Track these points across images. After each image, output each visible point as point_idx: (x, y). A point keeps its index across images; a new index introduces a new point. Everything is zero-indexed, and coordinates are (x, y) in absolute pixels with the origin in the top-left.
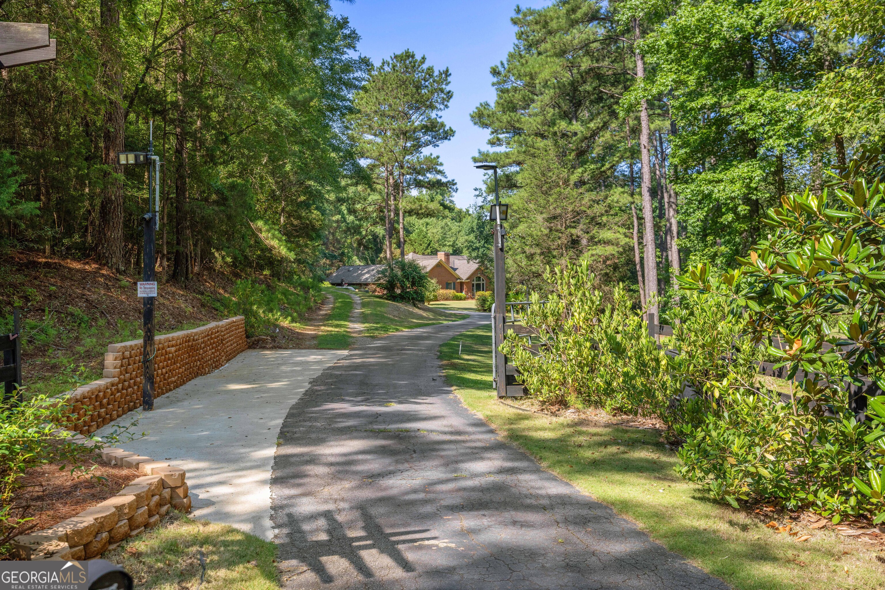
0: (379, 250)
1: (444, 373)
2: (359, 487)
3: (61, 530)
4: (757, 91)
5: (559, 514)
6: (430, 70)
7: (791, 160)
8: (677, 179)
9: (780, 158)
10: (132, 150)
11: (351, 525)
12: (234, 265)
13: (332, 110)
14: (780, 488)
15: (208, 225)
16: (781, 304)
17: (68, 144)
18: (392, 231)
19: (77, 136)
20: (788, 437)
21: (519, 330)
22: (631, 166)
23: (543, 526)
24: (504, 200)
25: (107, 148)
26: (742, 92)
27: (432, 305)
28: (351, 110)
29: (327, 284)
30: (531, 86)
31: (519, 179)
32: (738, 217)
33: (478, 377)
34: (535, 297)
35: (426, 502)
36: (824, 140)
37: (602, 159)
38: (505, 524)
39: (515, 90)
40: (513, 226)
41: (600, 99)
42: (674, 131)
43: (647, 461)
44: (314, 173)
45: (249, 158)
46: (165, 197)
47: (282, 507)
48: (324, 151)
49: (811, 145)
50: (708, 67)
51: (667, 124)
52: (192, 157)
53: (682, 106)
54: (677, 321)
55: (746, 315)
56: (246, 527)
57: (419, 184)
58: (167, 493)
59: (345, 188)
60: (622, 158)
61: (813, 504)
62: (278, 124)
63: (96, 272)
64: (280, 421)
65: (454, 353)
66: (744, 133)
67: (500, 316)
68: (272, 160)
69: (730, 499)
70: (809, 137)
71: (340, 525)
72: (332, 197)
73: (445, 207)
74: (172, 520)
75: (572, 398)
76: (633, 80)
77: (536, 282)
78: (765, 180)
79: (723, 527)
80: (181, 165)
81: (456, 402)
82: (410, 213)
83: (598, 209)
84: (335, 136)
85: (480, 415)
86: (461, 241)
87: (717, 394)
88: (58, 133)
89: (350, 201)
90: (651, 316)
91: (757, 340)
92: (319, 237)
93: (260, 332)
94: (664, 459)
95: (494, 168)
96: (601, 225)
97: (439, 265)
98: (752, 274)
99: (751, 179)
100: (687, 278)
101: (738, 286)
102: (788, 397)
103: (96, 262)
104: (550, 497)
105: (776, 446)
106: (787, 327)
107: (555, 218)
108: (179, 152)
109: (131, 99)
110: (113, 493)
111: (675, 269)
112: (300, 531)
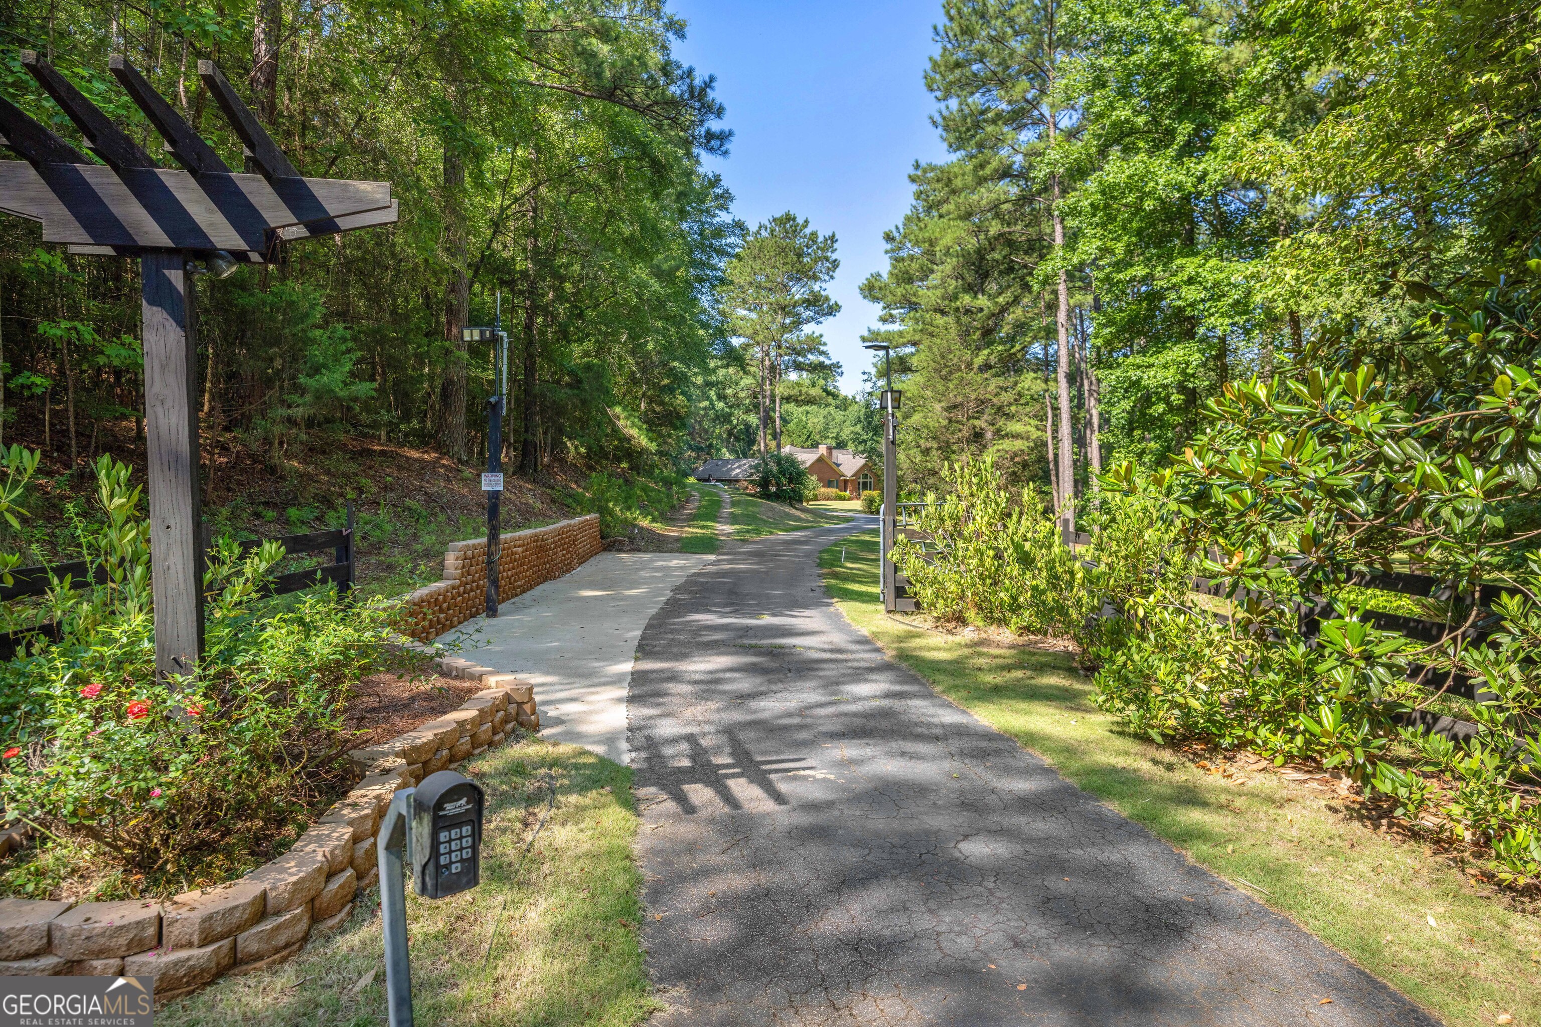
0: (752, 442)
1: (825, 582)
2: (726, 709)
3: (398, 746)
4: (1198, 260)
5: (954, 745)
6: (814, 234)
7: (1236, 342)
8: (1100, 363)
9: (1223, 340)
10: (477, 325)
11: (717, 750)
12: (588, 456)
13: (700, 280)
14: (1214, 723)
15: (560, 410)
16: (1220, 510)
17: (407, 317)
18: (767, 420)
19: (416, 309)
20: (1224, 664)
21: (911, 535)
22: (1045, 348)
23: (934, 758)
24: (896, 386)
25: (449, 323)
26: (1179, 261)
27: (811, 505)
28: (722, 281)
29: (692, 480)
30: (930, 253)
31: (914, 362)
32: (1171, 409)
33: (864, 588)
34: (931, 497)
35: (801, 727)
36: (1276, 320)
37: (1012, 339)
38: (891, 755)
39: (912, 258)
40: (907, 416)
41: (1011, 269)
42: (1097, 306)
43: (1057, 688)
44: (679, 353)
45: (606, 334)
46: (512, 379)
47: (639, 729)
48: (691, 328)
49: (1260, 325)
50: (1139, 233)
51: (1090, 298)
52: (543, 334)
53: (1107, 279)
54: (1096, 529)
55: (1178, 523)
56: (600, 749)
57: (798, 367)
58: (512, 708)
59: (714, 371)
60: (1035, 338)
61: (1252, 742)
62: (640, 297)
63: (435, 464)
64: (638, 633)
65: (835, 561)
66: (1181, 309)
67: (889, 519)
68: (633, 338)
69: (1154, 733)
70: (1259, 315)
71: (705, 750)
72: (699, 380)
73: (829, 393)
74: (518, 739)
75: (971, 614)
76: (1050, 247)
77: (931, 481)
78: (1204, 365)
79: (1145, 766)
80: (530, 343)
81: (838, 616)
82: (788, 399)
83: (1006, 397)
84: (704, 311)
85: (865, 632)
86: (846, 432)
87: (1141, 613)
88: (395, 305)
89: (720, 386)
90: (1066, 522)
91: (1190, 550)
92: (684, 426)
93: (617, 532)
94: (1077, 686)
95: (886, 348)
96: (1009, 416)
97: (820, 460)
98: (1186, 475)
99: (1188, 364)
100: (1110, 478)
101: (1170, 488)
102: (1226, 618)
103: (435, 450)
104: (943, 726)
105: (1209, 674)
106: (1226, 536)
107: (955, 407)
108: (528, 327)
109: (475, 268)
110: (454, 707)
111: (1095, 467)
112: (661, 756)
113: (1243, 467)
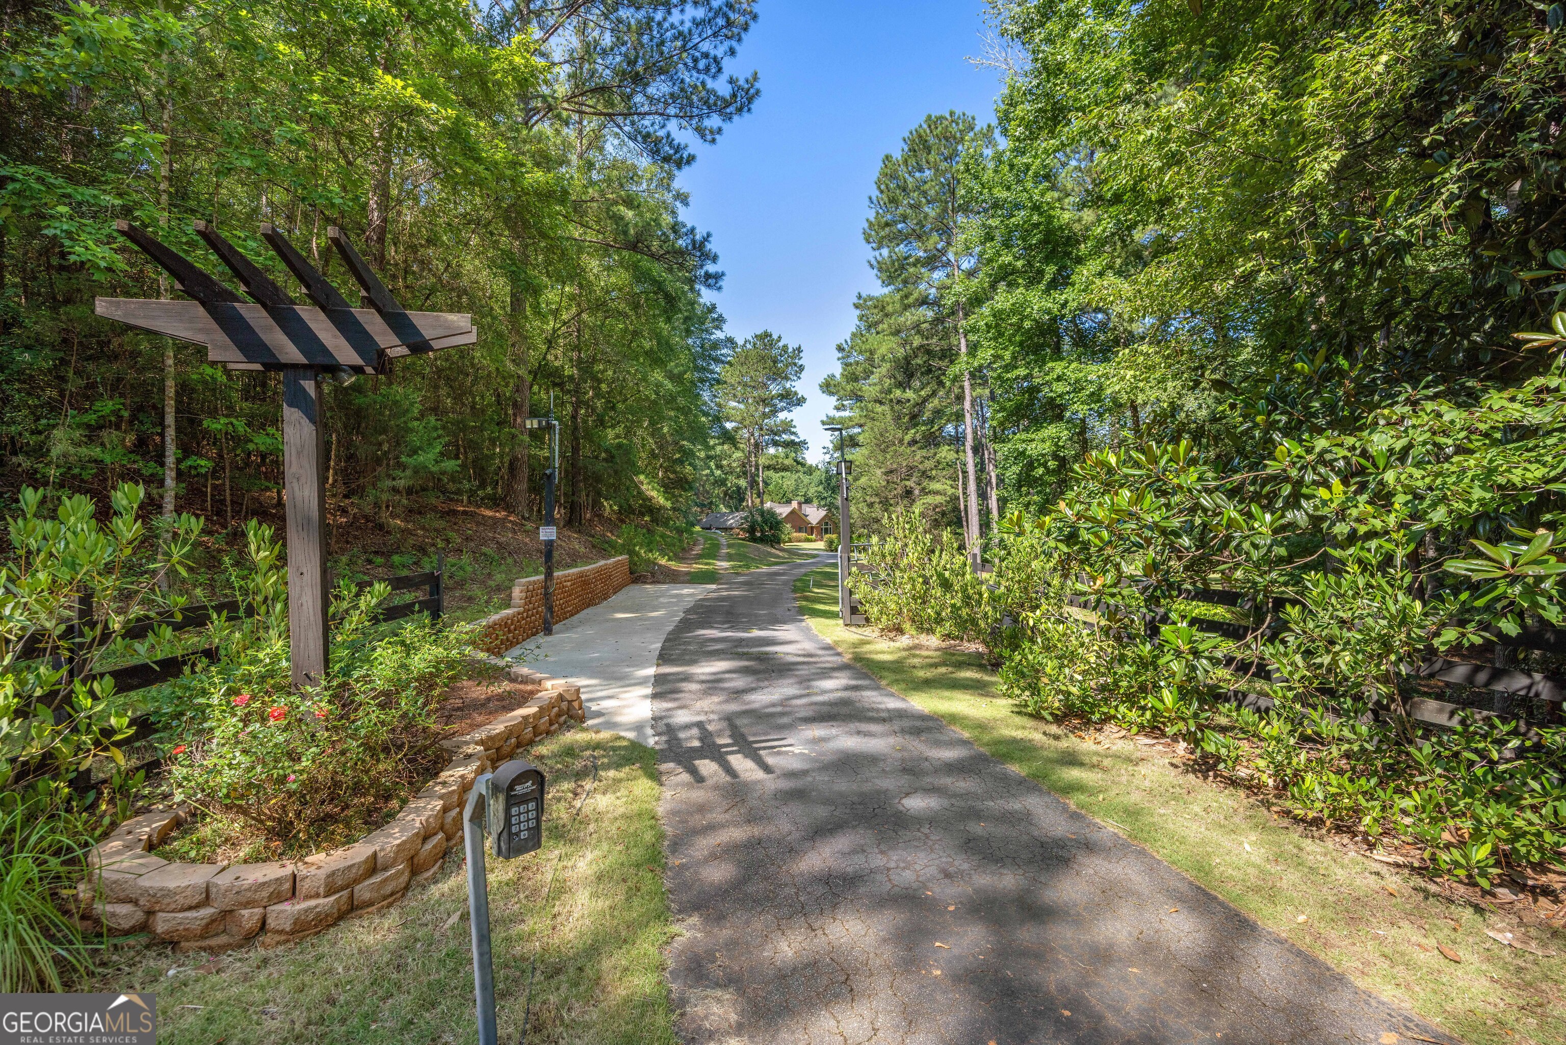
0: (742, 500)
1: (798, 604)
2: (726, 701)
3: (477, 736)
4: (1064, 364)
5: (897, 724)
6: (785, 347)
7: (1092, 422)
8: (996, 439)
9: (1083, 421)
10: (535, 416)
11: (720, 733)
12: (620, 512)
13: (702, 381)
14: (1087, 703)
15: (598, 479)
16: (1086, 546)
17: (483, 411)
18: (753, 483)
19: (490, 405)
20: (1093, 659)
21: (861, 567)
22: (956, 428)
23: (883, 735)
24: (848, 457)
25: (515, 415)
26: (1050, 365)
27: (787, 546)
28: (718, 382)
29: (698, 528)
30: (870, 360)
31: (861, 439)
32: (1048, 471)
33: (827, 608)
34: (875, 539)
35: (782, 714)
36: (1121, 405)
37: (931, 422)
38: (850, 734)
39: (857, 363)
40: (856, 479)
41: (929, 371)
42: (993, 398)
43: (972, 680)
44: (687, 435)
45: (632, 422)
46: (562, 455)
47: (661, 718)
48: (696, 416)
49: (1109, 410)
50: (1021, 344)
51: (987, 391)
52: (585, 422)
53: (999, 377)
54: (997, 561)
55: (1056, 555)
56: (631, 735)
57: (776, 444)
58: (564, 705)
59: (713, 447)
60: (948, 421)
61: (1114, 717)
62: (657, 394)
63: (504, 520)
64: (659, 645)
65: (806, 587)
66: (1052, 399)
67: (845, 556)
68: (652, 423)
69: (1045, 713)
70: (1108, 403)
71: (710, 734)
72: (702, 455)
73: (798, 463)
74: (570, 728)
75: (907, 626)
76: (958, 354)
77: (875, 526)
78: (1070, 439)
79: (1037, 737)
80: (576, 428)
81: (808, 629)
82: (768, 468)
83: (928, 464)
84: (705, 404)
85: (829, 641)
86: (812, 492)
87: (1031, 623)
88: (474, 403)
89: (718, 458)
90: (975, 556)
91: (1065, 576)
92: (691, 488)
93: (642, 569)
94: (986, 678)
95: (840, 430)
96: (931, 478)
97: (793, 512)
98: (1061, 520)
99: (1059, 438)
100: (1005, 523)
101: (1049, 530)
102: (1092, 625)
103: (505, 509)
104: (888, 710)
105: (1083, 667)
106: (1091, 565)
107: (891, 472)
108: (574, 417)
109: (534, 373)
110: (520, 705)
111: (995, 514)
112: (678, 739)
113: (1101, 514)
